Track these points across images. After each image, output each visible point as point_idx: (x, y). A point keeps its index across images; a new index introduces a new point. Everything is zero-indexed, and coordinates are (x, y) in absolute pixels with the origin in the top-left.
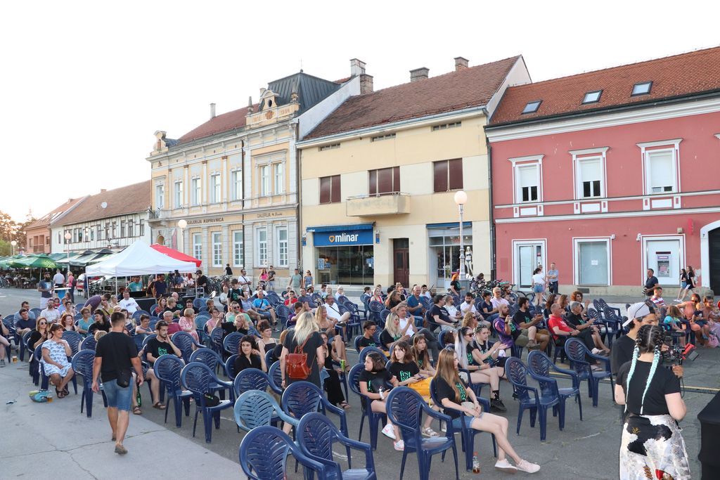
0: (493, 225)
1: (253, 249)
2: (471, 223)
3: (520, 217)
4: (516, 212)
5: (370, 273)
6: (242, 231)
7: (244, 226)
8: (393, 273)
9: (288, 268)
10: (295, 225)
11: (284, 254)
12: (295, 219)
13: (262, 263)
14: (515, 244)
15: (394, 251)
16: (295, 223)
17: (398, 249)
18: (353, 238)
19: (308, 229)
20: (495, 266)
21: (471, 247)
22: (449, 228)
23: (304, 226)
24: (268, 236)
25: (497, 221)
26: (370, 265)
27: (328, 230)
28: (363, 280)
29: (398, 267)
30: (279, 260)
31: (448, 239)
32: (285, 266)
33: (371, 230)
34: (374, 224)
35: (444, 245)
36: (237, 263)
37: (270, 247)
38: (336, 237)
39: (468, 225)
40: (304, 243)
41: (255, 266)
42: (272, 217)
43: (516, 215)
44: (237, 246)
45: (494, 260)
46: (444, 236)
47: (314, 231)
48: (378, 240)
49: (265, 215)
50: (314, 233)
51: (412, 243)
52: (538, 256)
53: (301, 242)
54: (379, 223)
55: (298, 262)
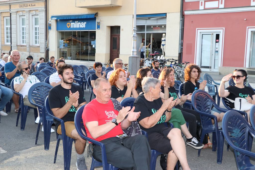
0: (183, 16)
1: (17, 31)
2: (166, 14)
3: (205, 9)
4: (202, 5)
5: (93, 52)
6: (9, 18)
7: (11, 14)
8: (109, 52)
9: (39, 47)
10: (43, 14)
11: (38, 36)
12: (44, 9)
13: (23, 42)
14: (199, 32)
15: (111, 36)
16: (44, 12)
17: (114, 34)
18: (83, 25)
19: (52, 17)
20: (182, 49)
21: (165, 33)
22: (149, 18)
23: (50, 15)
24: (26, 22)
25: (186, 13)
26: (94, 46)
27: (65, 18)
28: (89, 58)
29: (113, 49)
30: (34, 40)
31: (149, 27)
32: (38, 45)
33: (94, 19)
34: (96, 14)
35: (146, 32)
36: (7, 41)
37: (28, 30)
38: (72, 23)
39: (163, 16)
40: (50, 28)
41: (18, 44)
42: (29, 7)
43: (201, 7)
44: (7, 28)
45: (182, 45)
46: (146, 25)
47: (56, 18)
48: (99, 27)
49: (24, 6)
50: (57, 20)
51: (122, 30)
52: (216, 42)
53: (48, 27)
54: (100, 13)
55: (45, 42)
